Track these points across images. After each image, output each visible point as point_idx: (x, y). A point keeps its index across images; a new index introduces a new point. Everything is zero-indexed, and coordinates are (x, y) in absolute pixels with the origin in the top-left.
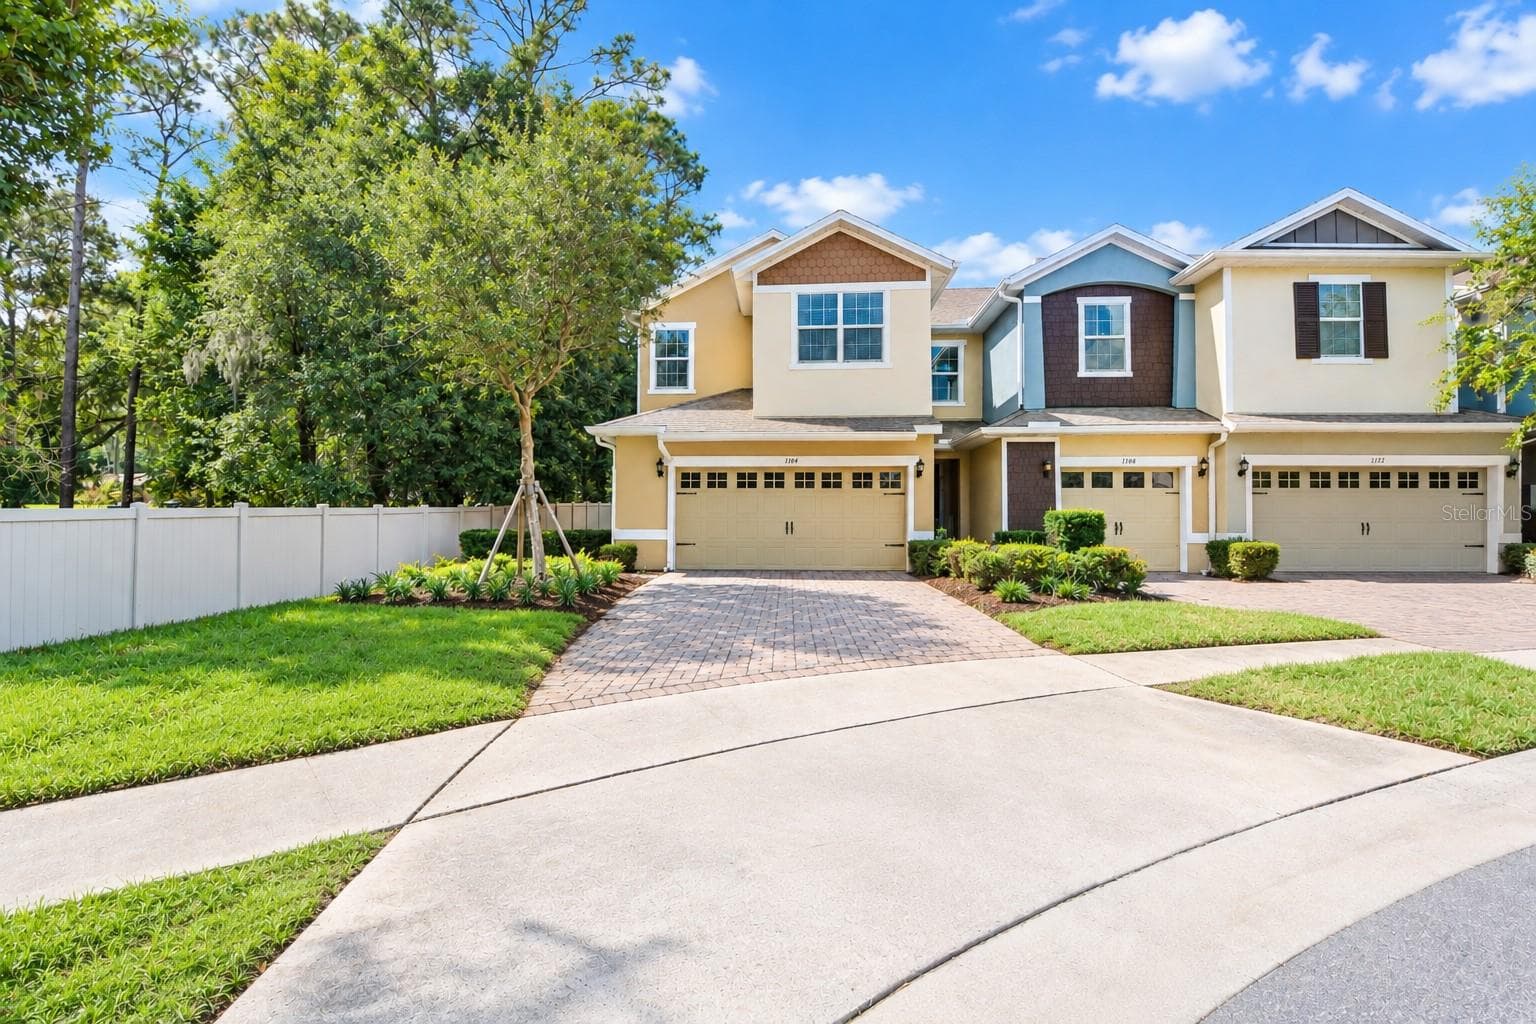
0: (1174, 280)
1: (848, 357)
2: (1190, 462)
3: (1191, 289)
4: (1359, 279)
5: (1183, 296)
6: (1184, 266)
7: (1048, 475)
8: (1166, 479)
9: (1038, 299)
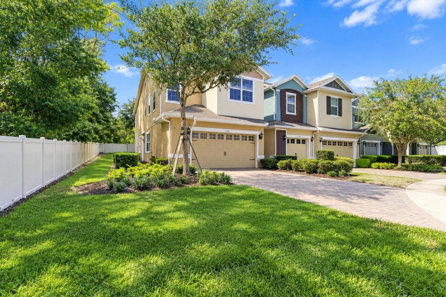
0: (304, 91)
1: (243, 100)
2: (309, 137)
3: (306, 94)
4: (337, 97)
5: (305, 96)
6: (307, 89)
7: (285, 139)
8: (304, 141)
9: (279, 91)
